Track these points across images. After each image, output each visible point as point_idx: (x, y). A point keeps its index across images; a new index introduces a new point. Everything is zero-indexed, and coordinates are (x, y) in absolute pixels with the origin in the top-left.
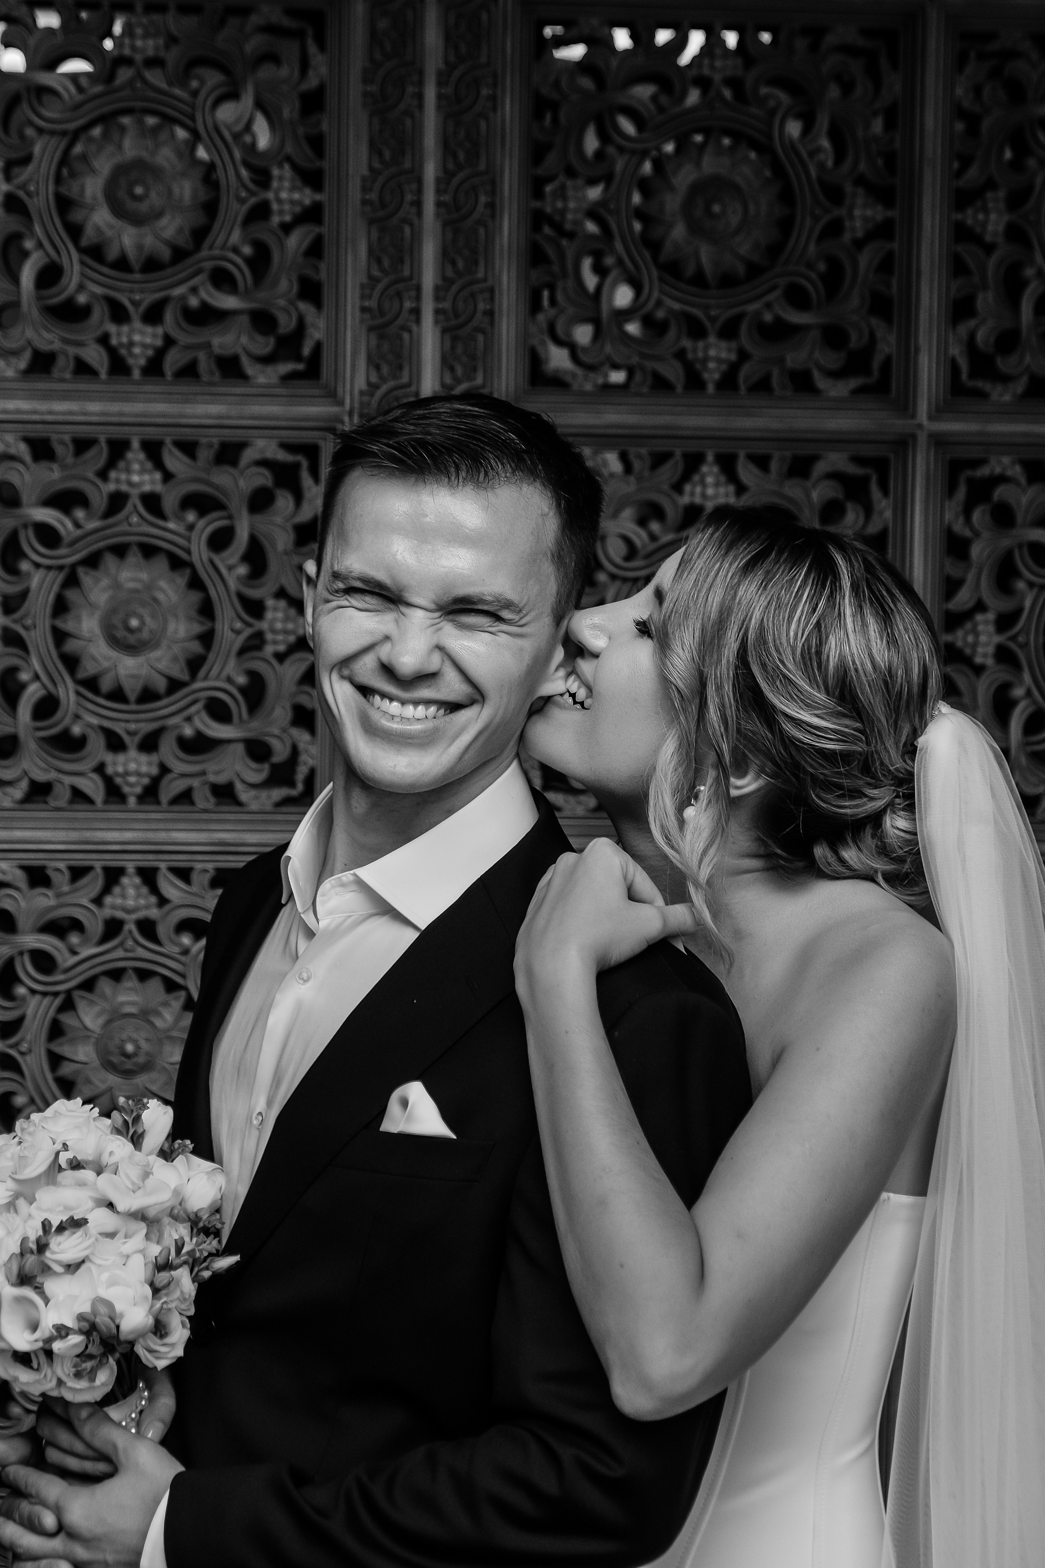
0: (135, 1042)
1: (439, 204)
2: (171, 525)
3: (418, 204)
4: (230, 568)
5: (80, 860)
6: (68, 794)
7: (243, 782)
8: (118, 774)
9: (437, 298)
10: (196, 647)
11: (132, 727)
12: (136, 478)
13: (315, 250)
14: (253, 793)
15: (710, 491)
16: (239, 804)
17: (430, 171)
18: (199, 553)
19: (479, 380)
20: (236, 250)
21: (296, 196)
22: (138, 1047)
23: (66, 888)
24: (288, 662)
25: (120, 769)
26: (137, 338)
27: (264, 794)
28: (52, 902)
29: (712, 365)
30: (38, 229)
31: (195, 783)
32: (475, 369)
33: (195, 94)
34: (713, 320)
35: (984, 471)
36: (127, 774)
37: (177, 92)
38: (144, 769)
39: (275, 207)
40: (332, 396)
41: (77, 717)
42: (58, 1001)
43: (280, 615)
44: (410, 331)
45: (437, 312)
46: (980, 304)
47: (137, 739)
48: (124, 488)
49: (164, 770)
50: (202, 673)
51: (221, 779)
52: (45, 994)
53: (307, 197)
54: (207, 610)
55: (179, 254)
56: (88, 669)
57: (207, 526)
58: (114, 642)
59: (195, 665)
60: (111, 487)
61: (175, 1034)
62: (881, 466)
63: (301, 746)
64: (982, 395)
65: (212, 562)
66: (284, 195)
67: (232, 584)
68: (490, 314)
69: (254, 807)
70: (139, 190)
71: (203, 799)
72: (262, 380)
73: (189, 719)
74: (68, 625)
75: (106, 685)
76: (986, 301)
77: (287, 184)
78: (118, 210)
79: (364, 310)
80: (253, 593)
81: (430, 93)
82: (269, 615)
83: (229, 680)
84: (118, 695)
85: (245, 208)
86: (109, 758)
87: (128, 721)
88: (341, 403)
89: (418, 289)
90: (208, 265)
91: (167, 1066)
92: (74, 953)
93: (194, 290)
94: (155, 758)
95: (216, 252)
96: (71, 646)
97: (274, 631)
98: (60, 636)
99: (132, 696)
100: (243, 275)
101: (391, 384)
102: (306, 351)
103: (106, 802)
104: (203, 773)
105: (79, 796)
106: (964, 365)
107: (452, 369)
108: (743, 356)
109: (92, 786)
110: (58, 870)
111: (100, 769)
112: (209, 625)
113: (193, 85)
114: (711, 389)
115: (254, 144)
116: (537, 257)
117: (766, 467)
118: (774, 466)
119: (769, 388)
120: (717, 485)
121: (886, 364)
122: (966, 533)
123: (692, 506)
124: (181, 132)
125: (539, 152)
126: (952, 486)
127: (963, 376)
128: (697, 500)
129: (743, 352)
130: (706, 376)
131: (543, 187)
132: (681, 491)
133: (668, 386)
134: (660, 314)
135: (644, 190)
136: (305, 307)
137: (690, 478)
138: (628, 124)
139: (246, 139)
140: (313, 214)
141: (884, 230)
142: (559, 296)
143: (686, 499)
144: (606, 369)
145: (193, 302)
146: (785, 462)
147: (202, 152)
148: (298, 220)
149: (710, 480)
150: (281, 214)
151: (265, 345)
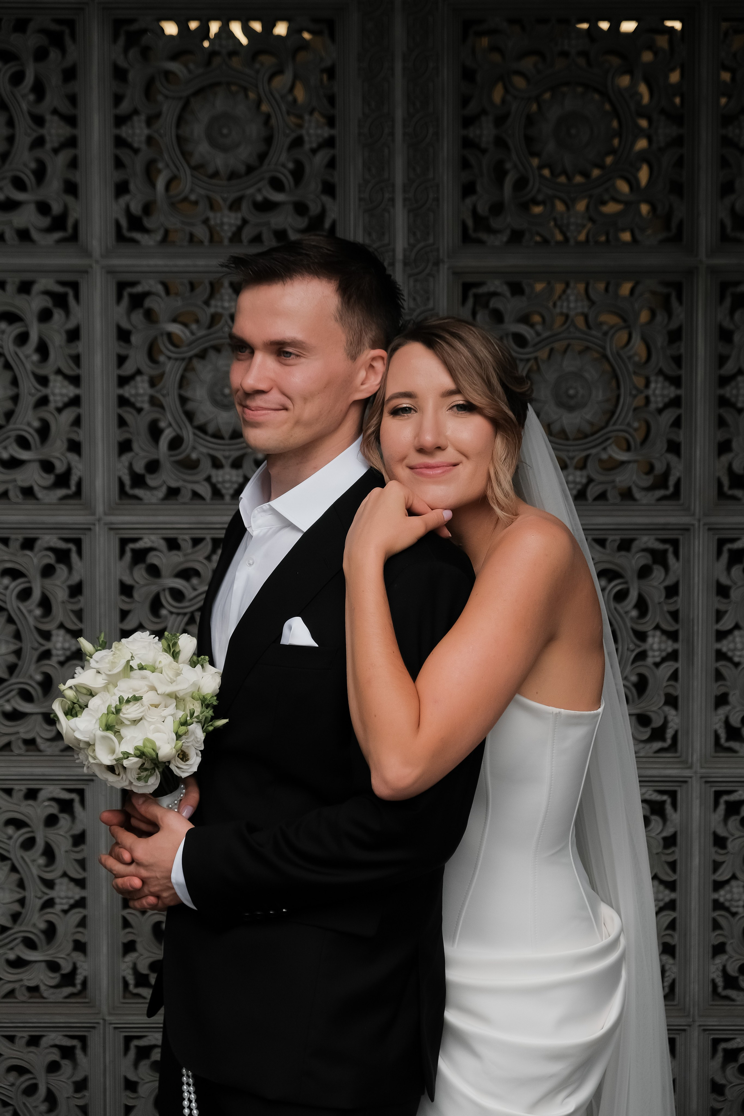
1: (405, 134)
3: (392, 134)
5: (198, 534)
6: (189, 495)
8: (219, 482)
9: (405, 191)
11: (227, 453)
12: (226, 304)
13: (332, 164)
15: (572, 305)
17: (399, 114)
19: (431, 241)
20: (284, 166)
21: (320, 132)
23: (189, 551)
25: (220, 479)
26: (226, 220)
28: (181, 559)
30: (166, 156)
32: (428, 234)
33: (258, 72)
36: (224, 482)
37: (248, 71)
38: (234, 479)
39: (306, 138)
41: (194, 448)
42: (186, 619)
44: (389, 212)
45: (405, 200)
47: (230, 461)
48: (220, 310)
52: (178, 614)
53: (326, 132)
55: (250, 169)
56: (200, 419)
58: (216, 403)
60: (212, 310)
62: (678, 287)
64: (739, 241)
66: (312, 131)
68: (437, 200)
70: (225, 131)
74: (188, 394)
75: (211, 429)
77: (314, 125)
78: (213, 143)
79: (360, 199)
81: (399, 66)
84: (217, 435)
85: (288, 141)
86: (214, 472)
87: (224, 450)
89: (393, 186)
90: (268, 175)
92: (195, 589)
93: (259, 190)
94: (240, 472)
95: (272, 167)
96: (190, 406)
98: (183, 400)
99: (227, 435)
100: (288, 180)
101: (378, 244)
102: (327, 225)
103: (212, 499)
105: (196, 495)
106: (728, 223)
107: (414, 234)
109: (205, 490)
110: (185, 540)
111: (208, 479)
113: (257, 66)
114: (572, 242)
115: (295, 101)
116: (465, 164)
117: (607, 290)
118: (611, 288)
119: (608, 241)
120: (576, 301)
121: (680, 224)
122: (731, 327)
123: (562, 314)
124: (252, 95)
125: (465, 101)
126: (722, 298)
127: (729, 230)
128: (565, 310)
129: (591, 220)
130: (569, 234)
131: (468, 122)
132: (555, 305)
133: (546, 241)
134: (540, 197)
135: (530, 121)
136: (326, 199)
137: (560, 297)
138: (519, 82)
139: (290, 98)
140: (330, 142)
141: (678, 141)
142: (479, 188)
143: (558, 310)
144: (508, 232)
145: (259, 198)
146: (618, 286)
147: (265, 108)
148: (320, 146)
149: (572, 298)
150: (310, 143)
151: (302, 223)
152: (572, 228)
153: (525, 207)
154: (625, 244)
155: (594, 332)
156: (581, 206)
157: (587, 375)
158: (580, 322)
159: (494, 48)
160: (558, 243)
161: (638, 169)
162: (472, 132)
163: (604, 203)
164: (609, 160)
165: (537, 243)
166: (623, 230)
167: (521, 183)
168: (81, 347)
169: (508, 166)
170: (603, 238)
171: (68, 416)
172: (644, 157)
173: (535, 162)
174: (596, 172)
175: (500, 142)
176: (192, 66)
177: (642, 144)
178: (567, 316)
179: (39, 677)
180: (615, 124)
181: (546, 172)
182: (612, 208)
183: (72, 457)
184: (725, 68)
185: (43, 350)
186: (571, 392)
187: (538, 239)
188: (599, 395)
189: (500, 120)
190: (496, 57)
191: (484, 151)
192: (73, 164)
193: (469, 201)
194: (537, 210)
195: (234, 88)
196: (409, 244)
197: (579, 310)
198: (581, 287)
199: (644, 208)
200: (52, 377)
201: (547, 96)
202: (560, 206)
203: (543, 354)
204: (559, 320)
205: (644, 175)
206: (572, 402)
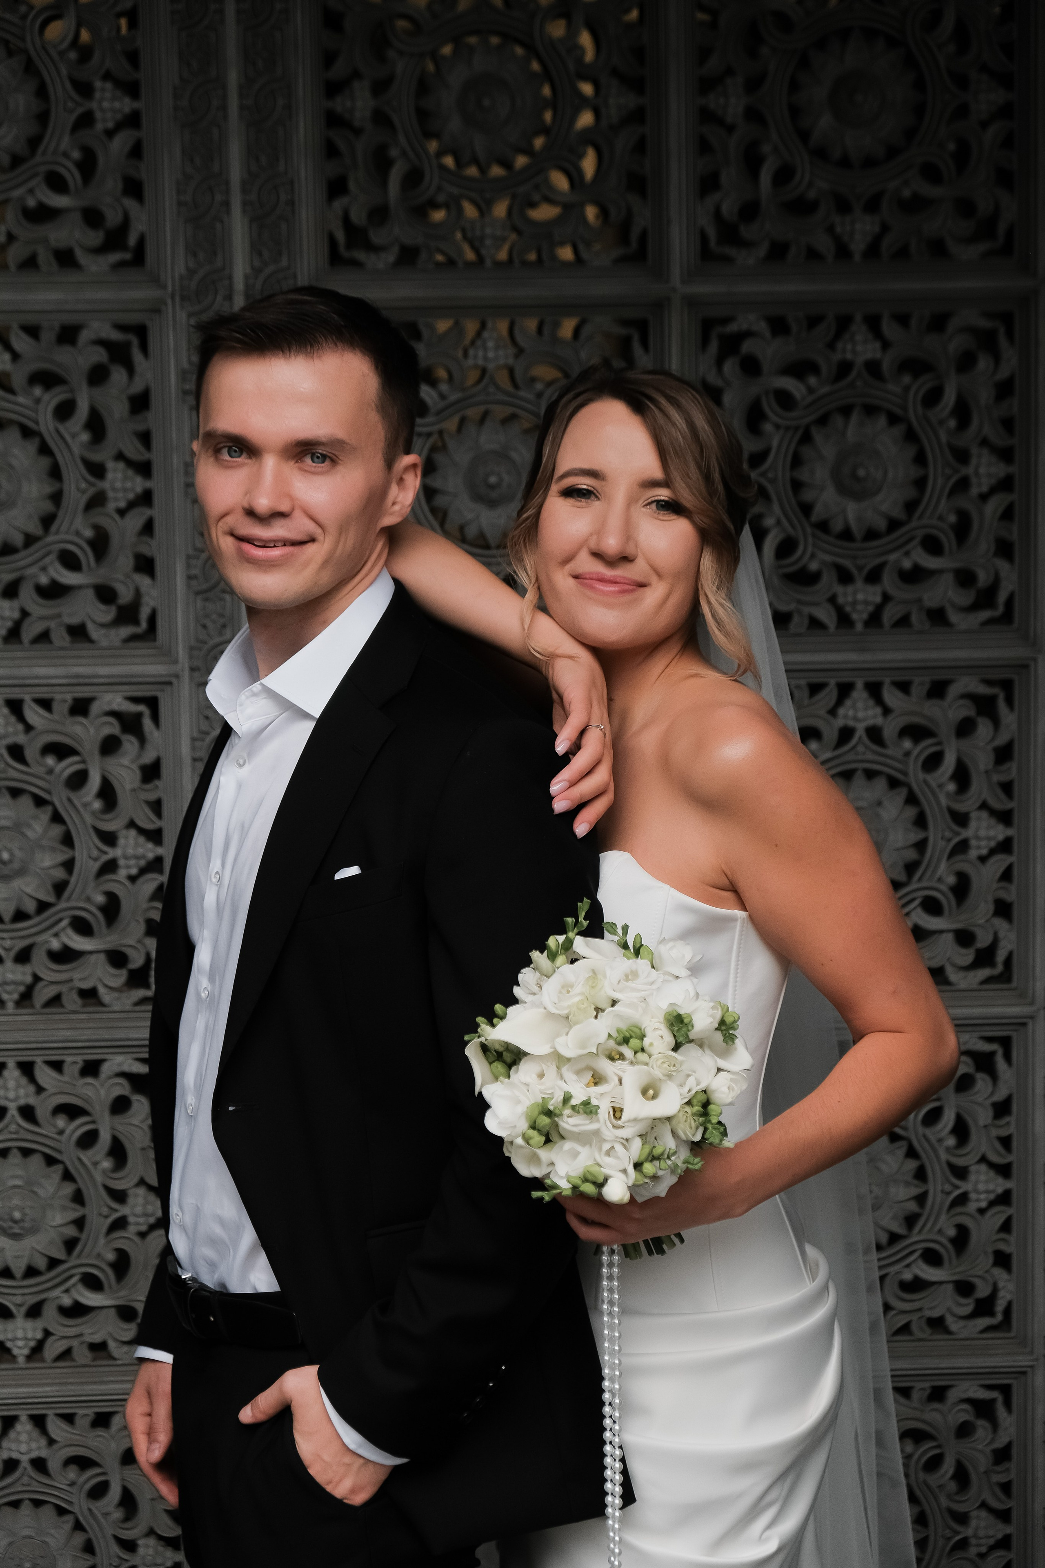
0: (10, 851)
1: (242, 108)
2: (21, 399)
3: (224, 108)
4: (74, 436)
7: (94, 622)
9: (244, 190)
10: (48, 507)
13: (136, 152)
14: (103, 631)
15: (491, 354)
16: (91, 641)
17: (233, 78)
18: (46, 423)
19: (284, 263)
20: (66, 155)
21: (117, 105)
22: (12, 855)
24: (128, 517)
27: (113, 632)
31: (52, 624)
32: (280, 253)
33: (24, 17)
34: (488, 202)
35: (733, 328)
37: (8, 16)
38: (7, 614)
39: (98, 115)
40: (156, 281)
43: (119, 475)
44: (222, 222)
45: (245, 204)
46: (724, 178)
47: (2, 588)
49: (25, 614)
50: (54, 528)
51: (75, 620)
53: (126, 105)
54: (55, 473)
55: (17, 160)
57: (52, 399)
59: (47, 521)
61: (44, 842)
62: (642, 327)
63: (143, 590)
64: (727, 260)
65: (58, 431)
66: (106, 104)
67: (76, 450)
68: (291, 203)
69: (104, 643)
71: (60, 637)
72: (94, 268)
73: (44, 569)
76: (730, 176)
77: (108, 95)
79: (180, 204)
80: (95, 457)
81: (230, 9)
82: (110, 475)
83: (78, 533)
85: (73, 117)
88: (164, 287)
89: (227, 183)
90: (43, 169)
91: (38, 870)
93: (31, 191)
94: (16, 604)
95: (49, 157)
97: (114, 489)
100: (72, 176)
101: (208, 268)
102: (132, 241)
104: (59, 616)
106: (712, 233)
107: (260, 254)
112: (57, 486)
113: (24, 9)
114: (488, 263)
115: (80, 59)
116: (331, 151)
117: (540, 330)
118: (546, 330)
119: (540, 260)
120: (497, 348)
121: (643, 237)
122: (719, 383)
123: (476, 366)
124: (15, 52)
125: (329, 59)
126: (705, 341)
127: (713, 243)
128: (480, 362)
129: (515, 229)
130: (484, 252)
132: (466, 354)
133: (451, 263)
134: (441, 198)
135: (423, 87)
136: (130, 203)
137: (473, 343)
138: (406, 29)
139: (72, 55)
140: (133, 120)
141: (637, 116)
142: (352, 186)
143: (470, 362)
144: (396, 249)
145: (31, 203)
146: (557, 325)
148: (120, 126)
149: (491, 344)
150: (104, 121)
151: (95, 238)
152: (488, 242)
153: (421, 211)
154: (566, 264)
155: (522, 393)
156: (500, 209)
157: (514, 455)
158: (503, 379)
160: (469, 265)
161: (581, 156)
162: (340, 104)
163: (533, 205)
164: (539, 142)
165: (438, 264)
166: (562, 244)
167: (413, 178)
169: (394, 152)
170: (532, 257)
172: (588, 138)
173: (433, 146)
174: (521, 161)
175: (381, 118)
177: (586, 119)
178: (484, 371)
180: (547, 91)
181: (449, 161)
182: (544, 213)
186: (493, 480)
187: (440, 258)
189: (380, 87)
191: (358, 132)
193: (338, 205)
194: (439, 215)
196: (253, 268)
197: (502, 362)
198: (503, 326)
199: (591, 212)
201: (448, 50)
202: (470, 211)
203: (451, 425)
204: (473, 376)
205: (589, 165)
206: (494, 495)
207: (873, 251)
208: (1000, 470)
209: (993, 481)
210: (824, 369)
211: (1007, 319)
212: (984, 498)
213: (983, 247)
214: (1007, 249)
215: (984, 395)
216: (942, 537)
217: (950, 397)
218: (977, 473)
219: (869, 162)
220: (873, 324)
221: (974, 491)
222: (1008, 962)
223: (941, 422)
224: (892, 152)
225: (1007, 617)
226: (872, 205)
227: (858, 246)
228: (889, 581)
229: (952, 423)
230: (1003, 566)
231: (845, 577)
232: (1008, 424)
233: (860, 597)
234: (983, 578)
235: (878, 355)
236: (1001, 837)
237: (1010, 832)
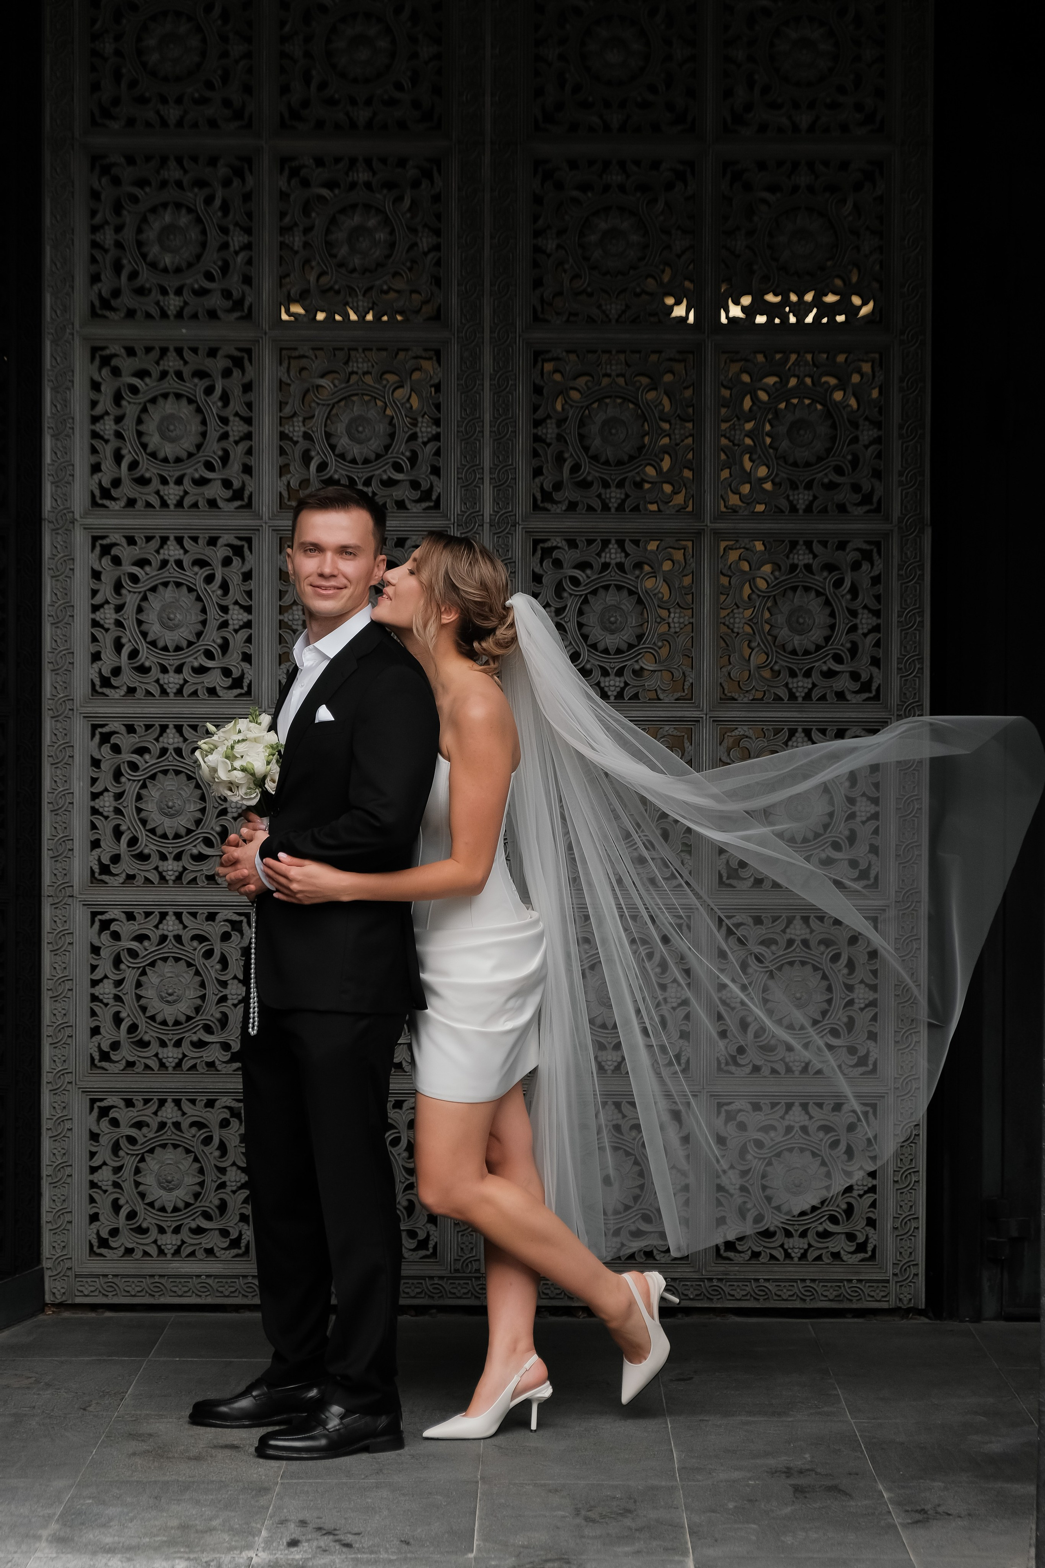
1: (491, 432)
3: (482, 432)
9: (491, 473)
13: (438, 453)
15: (613, 556)
17: (487, 417)
19: (510, 508)
20: (403, 454)
21: (429, 430)
29: (613, 500)
30: (317, 447)
32: (508, 504)
33: (385, 387)
34: (613, 480)
37: (377, 386)
39: (420, 434)
40: (445, 516)
44: (479, 487)
45: (491, 479)
46: (733, 471)
53: (434, 430)
55: (378, 456)
66: (423, 429)
68: (515, 479)
70: (360, 429)
72: (415, 510)
76: (736, 470)
77: (425, 424)
78: (351, 437)
79: (459, 479)
81: (487, 384)
85: (406, 436)
88: (450, 520)
89: (483, 469)
90: (391, 460)
93: (385, 471)
95: (395, 455)
100: (406, 465)
101: (472, 511)
102: (434, 497)
107: (498, 504)
108: (627, 496)
113: (385, 382)
114: (613, 510)
115: (411, 407)
116: (536, 454)
117: (638, 545)
118: (641, 545)
119: (639, 510)
120: (616, 553)
123: (605, 562)
124: (379, 403)
125: (536, 409)
128: (607, 560)
130: (610, 505)
131: (537, 423)
132: (600, 556)
133: (594, 510)
134: (590, 478)
135: (582, 424)
136: (434, 478)
137: (604, 550)
138: (575, 395)
139: (408, 405)
140: (437, 437)
142: (545, 471)
143: (602, 560)
144: (566, 503)
145: (385, 477)
146: (647, 542)
147: (389, 412)
148: (430, 440)
149: (613, 551)
150: (422, 437)
151: (417, 495)
153: (579, 485)
154: (652, 512)
155: (628, 576)
157: (623, 607)
158: (619, 569)
159: (556, 371)
160: (603, 511)
161: (662, 459)
162: (540, 431)
165: (587, 511)
166: (650, 502)
167: (576, 468)
168: (253, 585)
169: (566, 455)
170: (635, 507)
171: (243, 635)
172: (665, 450)
175: (560, 438)
176: (336, 382)
177: (665, 441)
178: (609, 565)
179: (218, 829)
180: (646, 426)
183: (245, 665)
184: (726, 387)
185: (225, 587)
186: (612, 619)
188: (633, 621)
189: (560, 422)
190: (557, 377)
191: (549, 445)
192: (249, 452)
193: (538, 480)
195: (366, 398)
196: (494, 511)
197: (618, 560)
199: (665, 487)
200: (231, 607)
201: (595, 405)
205: (665, 463)
206: (613, 627)
207: (809, 509)
208: (874, 621)
209: (870, 627)
210: (783, 568)
211: (878, 544)
212: (865, 635)
213: (866, 508)
214: (878, 510)
215: (866, 583)
216: (843, 654)
217: (847, 584)
218: (861, 622)
219: (808, 464)
220: (809, 545)
221: (860, 631)
222: (876, 878)
223: (843, 596)
224: (820, 459)
225: (877, 697)
226: (809, 486)
227: (801, 506)
228: (816, 676)
229: (849, 597)
230: (875, 670)
231: (793, 674)
232: (878, 598)
233: (800, 684)
234: (865, 677)
235: (811, 561)
236: (873, 811)
237: (877, 809)
